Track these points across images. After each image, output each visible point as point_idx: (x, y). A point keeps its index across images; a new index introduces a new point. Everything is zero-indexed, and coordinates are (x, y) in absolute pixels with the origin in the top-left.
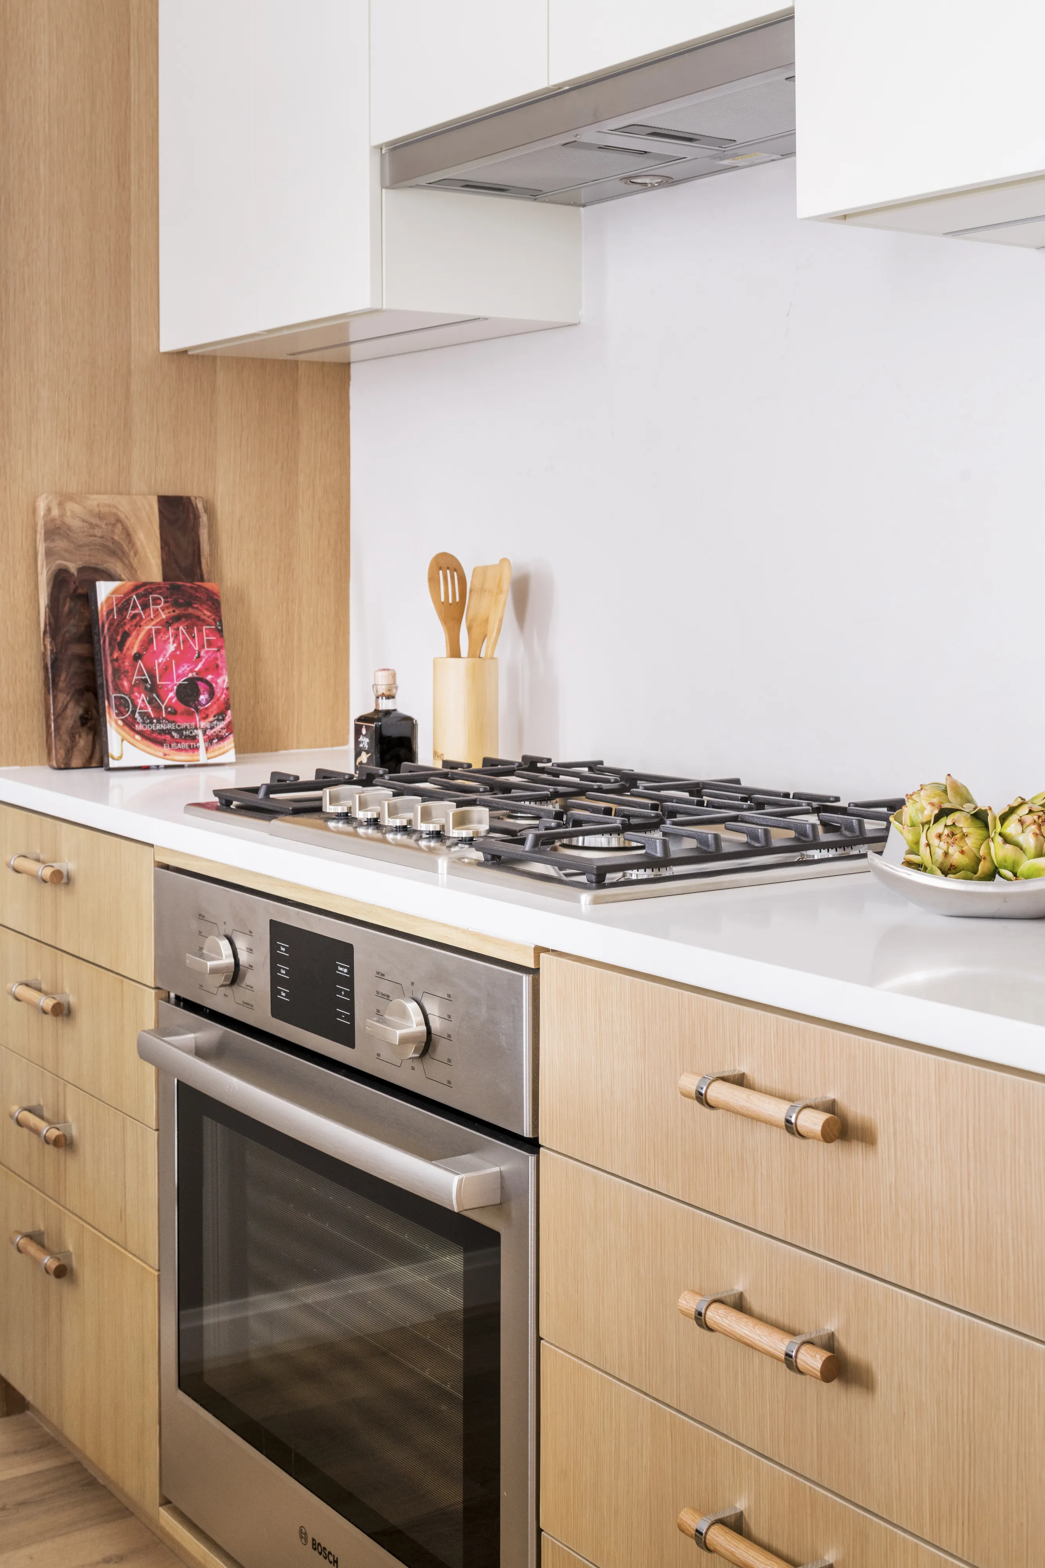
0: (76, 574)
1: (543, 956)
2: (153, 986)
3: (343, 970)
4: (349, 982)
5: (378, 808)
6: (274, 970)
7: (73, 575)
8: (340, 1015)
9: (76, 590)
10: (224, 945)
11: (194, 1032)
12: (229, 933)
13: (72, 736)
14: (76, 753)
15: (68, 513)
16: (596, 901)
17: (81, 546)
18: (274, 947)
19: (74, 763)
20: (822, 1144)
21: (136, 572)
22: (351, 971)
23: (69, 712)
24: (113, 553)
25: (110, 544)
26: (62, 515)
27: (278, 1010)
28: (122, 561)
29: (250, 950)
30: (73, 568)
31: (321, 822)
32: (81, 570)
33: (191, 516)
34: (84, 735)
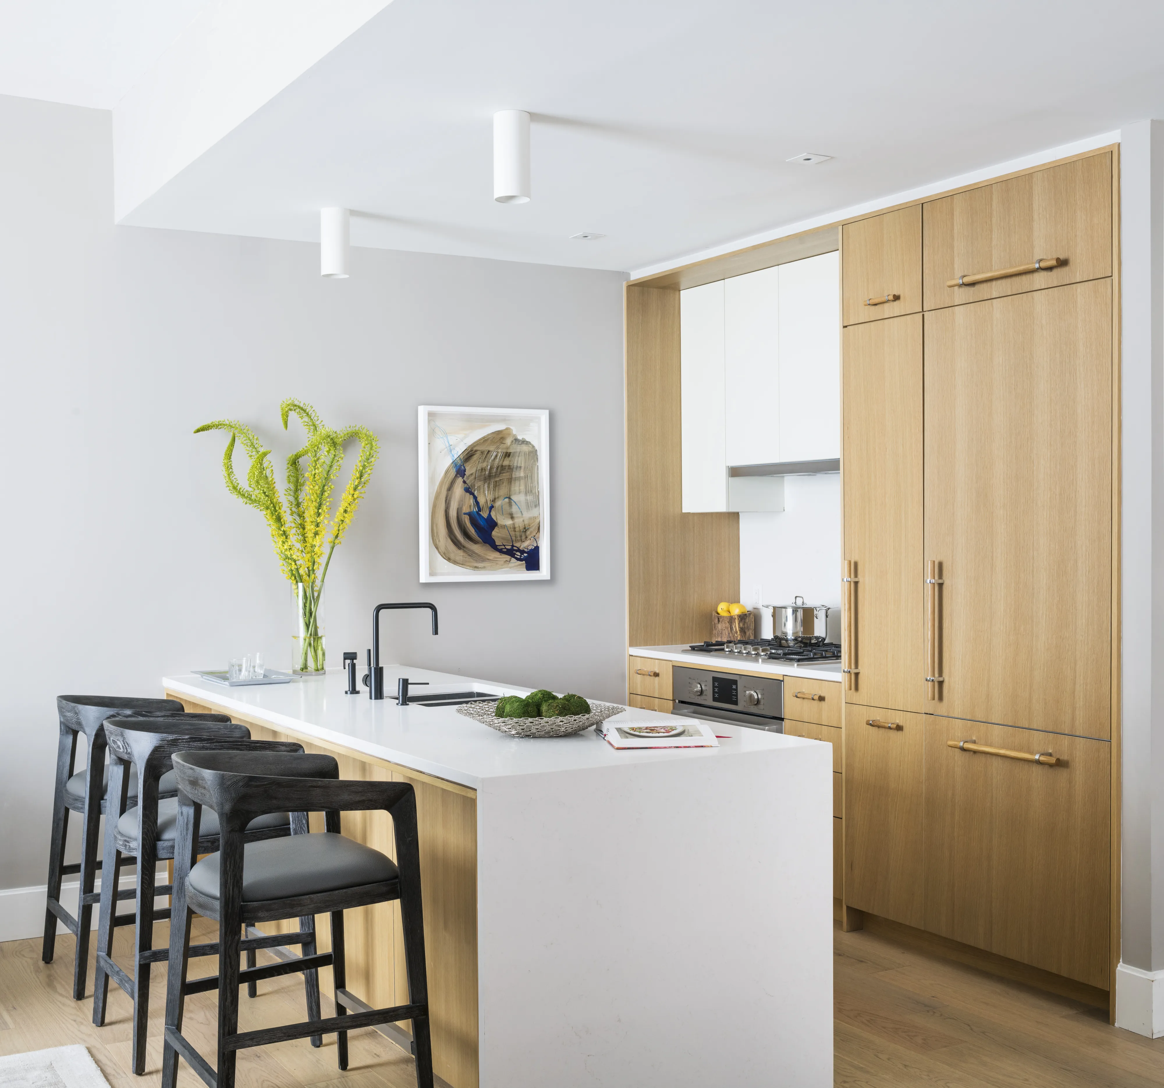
1: (784, 676)
2: (672, 699)
3: (734, 687)
4: (736, 690)
5: (740, 649)
6: (714, 690)
8: (733, 698)
10: (699, 686)
11: (687, 709)
12: (699, 682)
16: (798, 665)
18: (713, 684)
20: (818, 702)
22: (737, 687)
27: (715, 699)
29: (706, 686)
31: (724, 653)
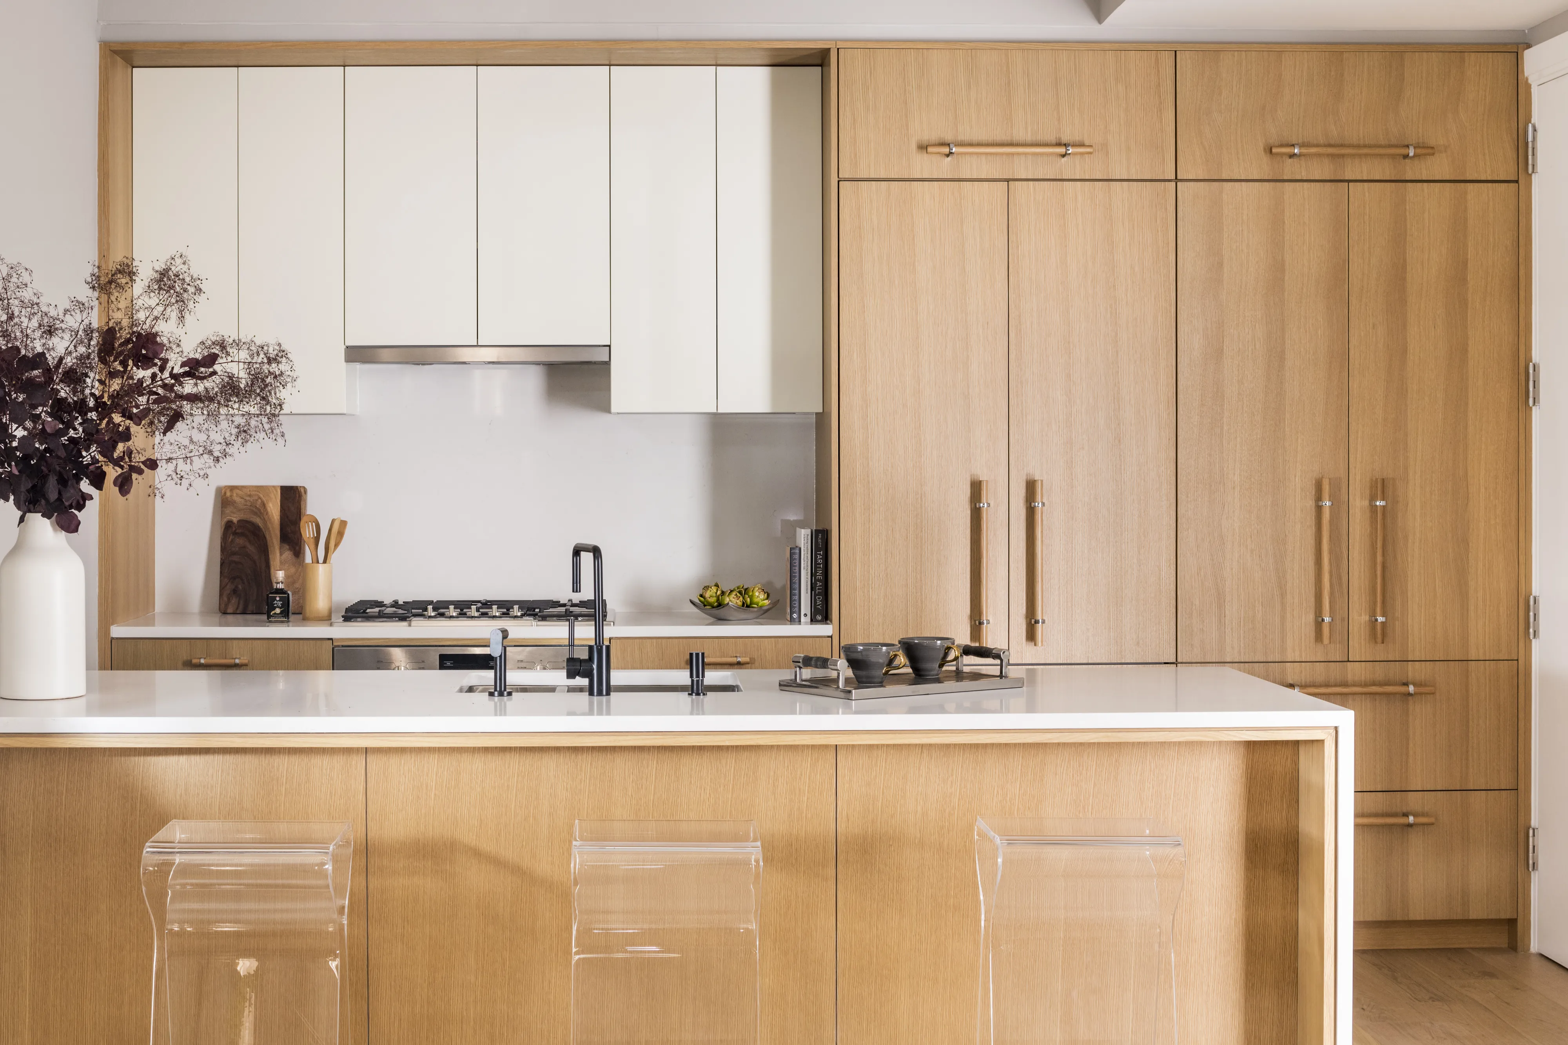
0: (236, 523)
7: (235, 523)
9: (235, 531)
13: (229, 599)
14: (230, 606)
15: (235, 495)
17: (240, 510)
19: (229, 611)
21: (267, 522)
23: (228, 587)
24: (255, 514)
25: (254, 509)
26: (231, 496)
28: (260, 518)
30: (235, 520)
32: (239, 521)
33: (297, 495)
34: (234, 599)
